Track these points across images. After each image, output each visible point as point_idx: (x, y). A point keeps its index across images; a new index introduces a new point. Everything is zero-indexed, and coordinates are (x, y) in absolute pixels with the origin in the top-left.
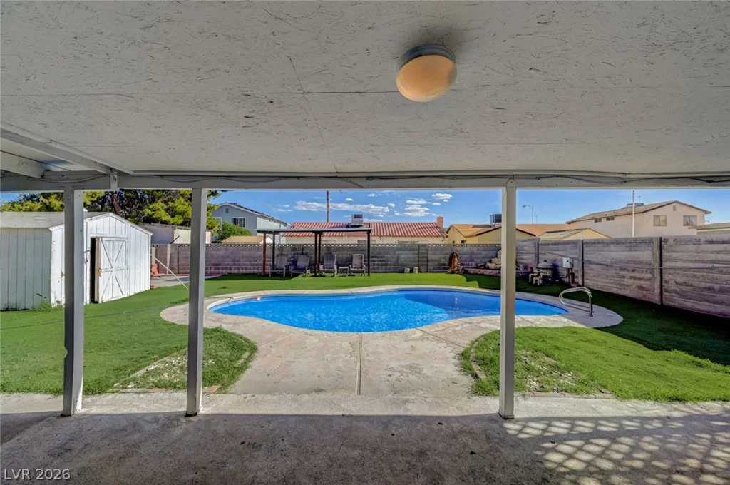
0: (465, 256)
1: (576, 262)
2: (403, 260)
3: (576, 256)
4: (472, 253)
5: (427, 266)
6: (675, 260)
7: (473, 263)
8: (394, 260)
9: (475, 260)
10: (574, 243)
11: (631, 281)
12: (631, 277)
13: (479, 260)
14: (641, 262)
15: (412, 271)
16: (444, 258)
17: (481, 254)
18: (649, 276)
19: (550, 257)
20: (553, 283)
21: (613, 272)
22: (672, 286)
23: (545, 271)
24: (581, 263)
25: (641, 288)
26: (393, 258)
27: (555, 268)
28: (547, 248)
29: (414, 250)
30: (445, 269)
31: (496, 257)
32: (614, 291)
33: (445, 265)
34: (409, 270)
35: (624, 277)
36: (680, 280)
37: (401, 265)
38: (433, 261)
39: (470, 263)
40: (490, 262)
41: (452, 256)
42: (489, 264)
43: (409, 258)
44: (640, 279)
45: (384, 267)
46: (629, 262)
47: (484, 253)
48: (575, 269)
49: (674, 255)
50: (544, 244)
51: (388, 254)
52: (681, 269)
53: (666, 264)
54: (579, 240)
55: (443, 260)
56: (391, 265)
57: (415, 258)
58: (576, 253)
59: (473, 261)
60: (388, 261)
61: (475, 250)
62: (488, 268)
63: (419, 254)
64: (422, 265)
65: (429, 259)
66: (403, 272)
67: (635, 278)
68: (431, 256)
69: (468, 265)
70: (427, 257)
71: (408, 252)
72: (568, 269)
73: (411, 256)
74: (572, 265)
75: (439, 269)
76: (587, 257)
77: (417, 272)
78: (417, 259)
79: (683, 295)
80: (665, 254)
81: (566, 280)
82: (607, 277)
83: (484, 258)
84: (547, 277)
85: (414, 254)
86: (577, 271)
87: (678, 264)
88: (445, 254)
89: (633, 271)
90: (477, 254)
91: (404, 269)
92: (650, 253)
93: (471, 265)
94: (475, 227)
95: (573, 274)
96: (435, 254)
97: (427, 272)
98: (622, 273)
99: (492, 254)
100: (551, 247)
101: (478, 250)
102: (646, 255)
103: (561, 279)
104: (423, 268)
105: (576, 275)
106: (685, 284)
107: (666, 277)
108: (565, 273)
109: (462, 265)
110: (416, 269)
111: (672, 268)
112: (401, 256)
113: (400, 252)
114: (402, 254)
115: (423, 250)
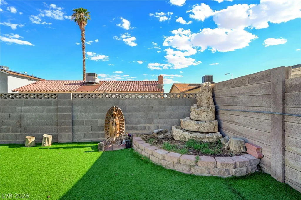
2: (28, 121)
5: (73, 131)
7: (152, 125)
8: (15, 122)
15: (38, 143)
29: (49, 104)
38: (83, 123)
39: (147, 125)
43: (41, 117)
57: (51, 118)
59: (150, 121)
61: (155, 103)
63: (57, 111)
64: (63, 130)
65: (76, 119)
66: (23, 145)
70: (73, 117)
71: (40, 108)
73: (45, 113)
78: (55, 120)
85: (49, 111)
90: (159, 111)
91: (25, 140)
93: (149, 128)
96: (86, 111)
97: (73, 142)
101: (161, 104)
104: (65, 134)
110: (48, 138)
112: (26, 115)
113: (24, 108)
114: (28, 111)
115: (64, 104)
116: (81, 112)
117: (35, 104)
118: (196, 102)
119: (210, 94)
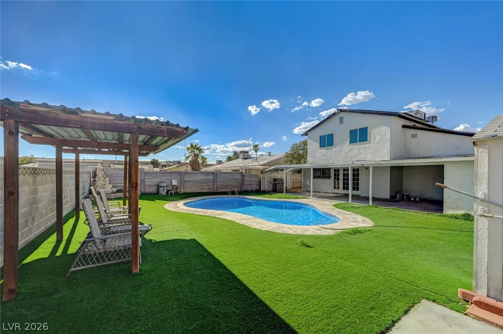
1: (179, 182)
3: (180, 179)
6: (220, 178)
10: (178, 173)
11: (206, 187)
12: (206, 185)
14: (209, 180)
18: (212, 184)
21: (198, 184)
22: (219, 186)
24: (183, 182)
25: (209, 188)
28: (155, 175)
32: (199, 191)
36: (221, 184)
44: (209, 185)
46: (205, 180)
48: (178, 185)
52: (222, 181)
53: (218, 180)
58: (180, 177)
74: (177, 183)
76: (186, 179)
79: (221, 188)
80: (218, 177)
82: (196, 186)
86: (180, 186)
87: (220, 180)
89: (207, 183)
92: (213, 177)
95: (177, 188)
98: (203, 184)
100: (158, 174)
102: (211, 177)
107: (217, 184)
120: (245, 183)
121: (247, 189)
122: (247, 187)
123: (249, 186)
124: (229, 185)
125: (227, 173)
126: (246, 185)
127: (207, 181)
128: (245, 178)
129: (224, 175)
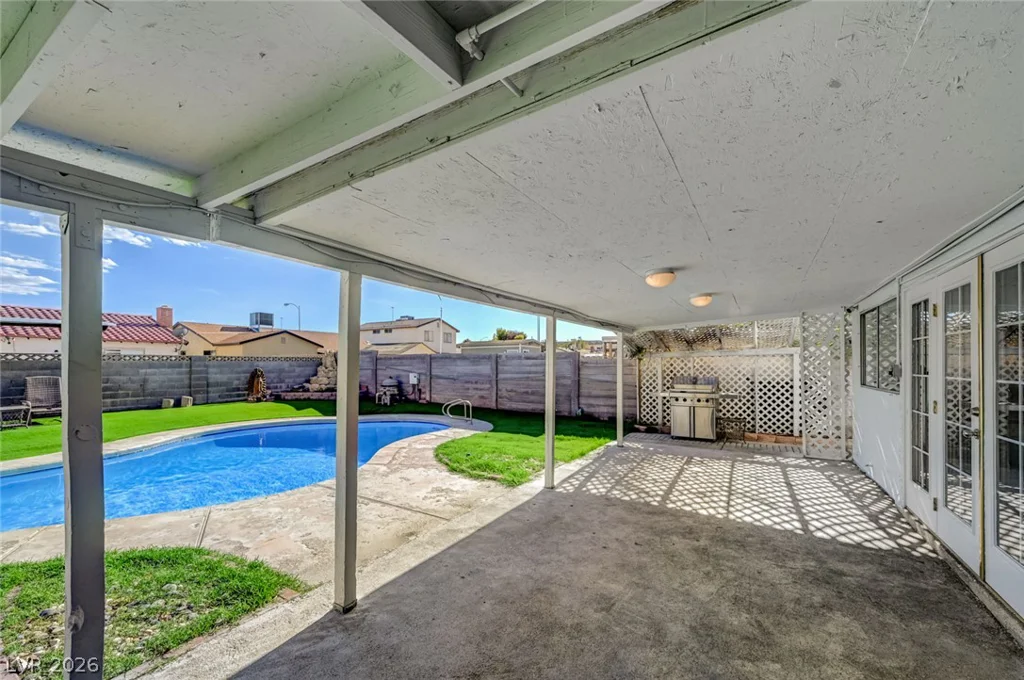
0: (272, 375)
1: (423, 377)
2: (154, 385)
3: (423, 371)
4: (281, 371)
5: (208, 392)
6: (506, 372)
7: (283, 385)
8: (136, 386)
9: (287, 380)
10: (421, 358)
11: (474, 392)
12: (474, 389)
13: (291, 380)
14: (480, 375)
15: (178, 404)
16: (238, 379)
17: (294, 371)
18: (488, 386)
19: (394, 373)
20: (399, 401)
21: (459, 385)
22: (504, 393)
23: (391, 389)
24: (429, 378)
25: (482, 397)
26: (133, 382)
27: (399, 385)
28: (389, 362)
29: (180, 366)
30: (239, 396)
31: (315, 374)
33: (238, 389)
34: (172, 402)
35: (468, 389)
36: (509, 388)
37: (151, 395)
38: (217, 384)
39: (279, 385)
40: (308, 381)
41: (255, 375)
42: (307, 385)
43: (170, 380)
44: (481, 390)
45: (109, 401)
46: (473, 375)
47: (298, 370)
48: (422, 384)
49: (506, 368)
50: (385, 359)
51: (119, 373)
52: (512, 379)
53: (501, 376)
54: (426, 355)
55: (236, 382)
56: (127, 395)
57: (182, 380)
58: (423, 368)
59: (282, 381)
60: (120, 388)
61: (286, 365)
62: (308, 390)
63: (190, 373)
64: (198, 392)
65: (211, 381)
66: (158, 406)
67: (477, 389)
68: (215, 376)
69: (276, 388)
70: (207, 379)
71: (169, 370)
72: (414, 386)
73: (175, 376)
74: (419, 380)
75: (231, 396)
76: (435, 372)
77: (190, 403)
78: (187, 382)
80: (500, 367)
81: (412, 397)
82: (454, 390)
83: (299, 376)
84: (395, 395)
85: (179, 373)
86: (424, 387)
87: (509, 376)
88: (239, 373)
89: (476, 383)
90: (289, 372)
91: (161, 402)
92: (489, 367)
93: (281, 387)
94: (224, 329)
95: (420, 390)
96: (221, 373)
97: (207, 403)
98: (467, 385)
99: (309, 370)
100: (393, 361)
101: (291, 366)
102: (486, 369)
103: (405, 396)
104: (199, 396)
105: (423, 390)
106: (511, 391)
107: (500, 387)
108: (410, 389)
109: (268, 388)
110: (187, 399)
111: (504, 379)
112: (151, 378)
113: (149, 371)
114: (155, 374)
115: (199, 366)
116: (216, 374)
117: (164, 366)
118: (321, 364)
119: (333, 359)
120: (584, 391)
121: (592, 410)
122: (592, 401)
123: (601, 402)
124: (533, 393)
125: (528, 358)
126: (590, 396)
127: (474, 379)
128: (584, 372)
129: (515, 362)
